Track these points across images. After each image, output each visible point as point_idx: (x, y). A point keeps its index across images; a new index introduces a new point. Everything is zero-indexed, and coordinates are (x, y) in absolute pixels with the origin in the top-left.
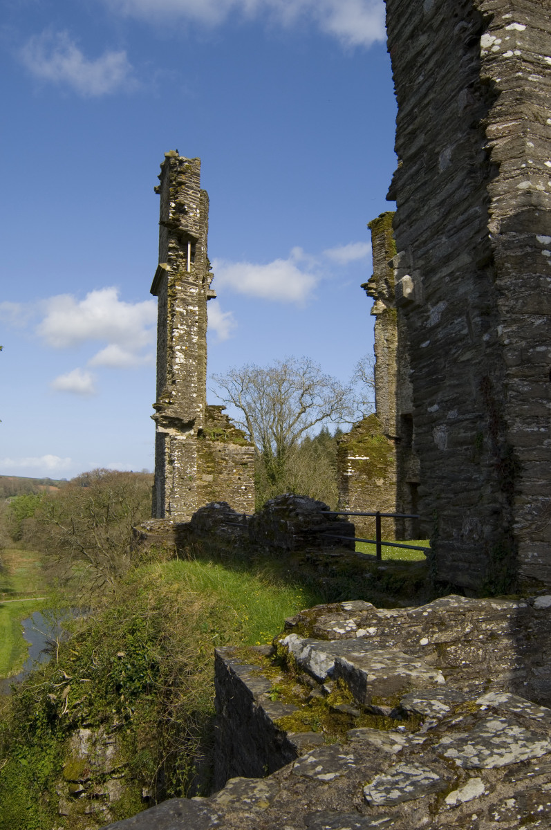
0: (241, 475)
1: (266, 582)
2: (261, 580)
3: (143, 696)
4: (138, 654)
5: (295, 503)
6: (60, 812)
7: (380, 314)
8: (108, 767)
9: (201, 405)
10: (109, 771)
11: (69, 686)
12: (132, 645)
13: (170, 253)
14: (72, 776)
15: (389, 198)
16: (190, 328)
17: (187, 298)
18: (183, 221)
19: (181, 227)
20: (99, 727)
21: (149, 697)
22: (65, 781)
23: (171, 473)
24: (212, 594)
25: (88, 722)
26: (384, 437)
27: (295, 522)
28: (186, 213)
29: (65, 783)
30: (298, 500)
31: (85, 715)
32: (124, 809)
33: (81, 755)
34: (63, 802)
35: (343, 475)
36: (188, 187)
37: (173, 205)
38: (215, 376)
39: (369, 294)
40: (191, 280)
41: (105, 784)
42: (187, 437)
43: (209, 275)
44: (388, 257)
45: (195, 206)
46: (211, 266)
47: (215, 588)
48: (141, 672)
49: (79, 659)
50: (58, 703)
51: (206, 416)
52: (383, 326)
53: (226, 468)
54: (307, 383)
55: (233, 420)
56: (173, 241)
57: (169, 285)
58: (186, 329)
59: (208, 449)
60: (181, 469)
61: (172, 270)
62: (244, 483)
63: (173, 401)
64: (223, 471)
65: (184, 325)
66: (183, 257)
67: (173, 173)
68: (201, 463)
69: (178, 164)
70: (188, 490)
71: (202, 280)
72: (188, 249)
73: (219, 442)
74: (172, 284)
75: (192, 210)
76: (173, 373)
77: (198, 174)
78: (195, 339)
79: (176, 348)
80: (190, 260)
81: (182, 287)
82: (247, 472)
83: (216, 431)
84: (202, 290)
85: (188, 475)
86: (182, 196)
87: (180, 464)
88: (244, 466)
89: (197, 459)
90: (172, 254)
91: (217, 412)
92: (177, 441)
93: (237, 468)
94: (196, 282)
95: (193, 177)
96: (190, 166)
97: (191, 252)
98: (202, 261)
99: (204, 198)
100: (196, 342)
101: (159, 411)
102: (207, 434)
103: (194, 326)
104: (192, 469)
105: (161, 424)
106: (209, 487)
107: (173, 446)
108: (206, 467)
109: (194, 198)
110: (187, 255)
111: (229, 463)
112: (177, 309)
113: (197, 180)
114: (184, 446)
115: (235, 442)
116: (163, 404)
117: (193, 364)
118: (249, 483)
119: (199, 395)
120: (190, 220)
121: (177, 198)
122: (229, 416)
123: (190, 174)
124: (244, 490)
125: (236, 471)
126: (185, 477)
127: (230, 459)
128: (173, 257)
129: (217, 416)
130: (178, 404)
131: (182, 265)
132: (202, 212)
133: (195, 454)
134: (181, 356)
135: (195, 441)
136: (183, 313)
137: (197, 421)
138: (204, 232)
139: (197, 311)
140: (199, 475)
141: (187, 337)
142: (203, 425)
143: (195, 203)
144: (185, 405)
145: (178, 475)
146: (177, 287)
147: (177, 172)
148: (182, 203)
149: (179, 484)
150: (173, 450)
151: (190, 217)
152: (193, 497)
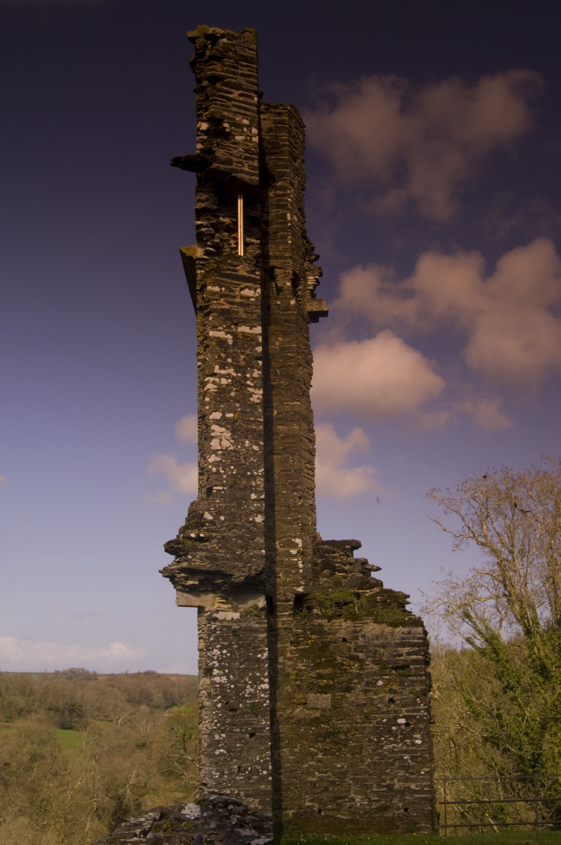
0: (394, 692)
9: (298, 541)
13: (200, 223)
16: (244, 373)
17: (235, 308)
18: (220, 153)
19: (215, 165)
28: (227, 136)
37: (205, 127)
40: (242, 270)
42: (246, 614)
43: (310, 270)
45: (246, 122)
46: (317, 252)
51: (313, 565)
53: (359, 676)
55: (378, 569)
56: (204, 197)
57: (198, 288)
58: (235, 374)
59: (318, 637)
60: (230, 688)
61: (206, 257)
62: (404, 709)
63: (207, 534)
64: (352, 685)
65: (230, 365)
66: (232, 229)
67: (201, 65)
68: (303, 668)
69: (210, 46)
70: (248, 736)
71: (292, 279)
72: (237, 210)
73: (343, 620)
74: (203, 283)
75: (239, 130)
76: (208, 472)
77: (252, 58)
78: (257, 395)
79: (211, 417)
80: (244, 233)
81: (221, 287)
82: (408, 686)
83: (337, 595)
84: (291, 299)
85: (248, 702)
86: (215, 104)
87: (227, 675)
88: (401, 671)
89: (295, 659)
90: (205, 223)
91: (340, 555)
92: (218, 623)
93: (384, 677)
94: (255, 274)
95: (241, 65)
96: (233, 45)
97: (244, 216)
98: (290, 242)
99: (287, 118)
100: (259, 401)
101: (177, 557)
102: (314, 603)
103: (252, 367)
104: (257, 687)
105: (183, 586)
106: (323, 723)
107: (209, 636)
108: (315, 678)
109: (245, 106)
110: (236, 224)
111: (365, 667)
112: (212, 334)
113: (248, 70)
114: (236, 634)
115: (379, 619)
116: (183, 542)
117: (253, 450)
118: (414, 711)
119: (294, 520)
120: (236, 148)
121: (207, 109)
122: (370, 563)
123: (232, 61)
124: (403, 726)
125: (384, 685)
126: (241, 705)
127: (368, 657)
128: (206, 229)
129: (341, 563)
130: (218, 539)
131: (231, 244)
132: (285, 145)
133: (264, 651)
134: (224, 434)
135: (264, 623)
136: (225, 341)
137: (291, 576)
138: (292, 184)
139: (259, 334)
140: (301, 696)
141: (236, 391)
142: (305, 585)
143: (247, 115)
144: (236, 542)
145: (222, 703)
146: (209, 288)
147: (207, 61)
148: (217, 116)
149: (225, 724)
150: (210, 646)
151: (236, 143)
152: (261, 752)
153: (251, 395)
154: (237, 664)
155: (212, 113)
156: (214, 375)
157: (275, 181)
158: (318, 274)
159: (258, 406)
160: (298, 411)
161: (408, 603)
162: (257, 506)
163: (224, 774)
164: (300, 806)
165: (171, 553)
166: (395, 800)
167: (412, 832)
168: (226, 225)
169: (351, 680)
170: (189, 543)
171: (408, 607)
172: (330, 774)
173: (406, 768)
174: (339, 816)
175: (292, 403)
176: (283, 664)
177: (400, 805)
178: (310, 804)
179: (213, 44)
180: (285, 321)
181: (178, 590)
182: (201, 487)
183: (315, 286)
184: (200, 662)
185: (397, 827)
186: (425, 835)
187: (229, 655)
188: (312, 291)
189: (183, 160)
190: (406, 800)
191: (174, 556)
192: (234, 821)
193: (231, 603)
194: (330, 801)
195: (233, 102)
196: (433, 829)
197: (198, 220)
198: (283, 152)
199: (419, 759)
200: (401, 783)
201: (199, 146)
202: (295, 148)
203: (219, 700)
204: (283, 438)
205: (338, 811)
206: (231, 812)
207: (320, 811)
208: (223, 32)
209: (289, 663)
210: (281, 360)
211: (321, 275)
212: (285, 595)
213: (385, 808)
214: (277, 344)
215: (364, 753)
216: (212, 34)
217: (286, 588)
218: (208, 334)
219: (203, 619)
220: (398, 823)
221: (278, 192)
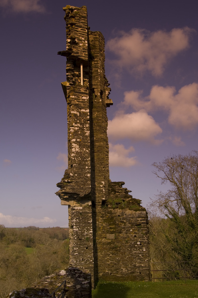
0: (136, 233)
9: (103, 182)
16: (83, 125)
17: (80, 103)
18: (74, 50)
19: (72, 54)
28: (77, 44)
37: (69, 40)
40: (82, 90)
42: (84, 207)
43: (106, 89)
45: (83, 39)
46: (109, 83)
51: (108, 190)
53: (124, 228)
55: (131, 191)
56: (69, 65)
57: (67, 96)
58: (80, 126)
59: (110, 215)
60: (79, 232)
61: (70, 86)
62: (139, 239)
63: (71, 180)
64: (122, 231)
65: (78, 123)
66: (79, 76)
67: (68, 19)
68: (105, 225)
69: (71, 12)
70: (85, 248)
71: (100, 92)
72: (80, 69)
73: (118, 209)
74: (69, 95)
75: (81, 42)
76: (71, 159)
77: (85, 17)
78: (88, 133)
79: (72, 141)
80: (83, 77)
81: (75, 96)
82: (141, 231)
83: (117, 201)
84: (100, 99)
85: (85, 237)
86: (72, 33)
87: (78, 228)
88: (138, 226)
89: (102, 222)
90: (69, 74)
91: (118, 187)
92: (75, 211)
93: (133, 228)
94: (87, 92)
95: (81, 19)
96: (79, 12)
97: (83, 71)
98: (99, 80)
99: (98, 37)
100: (88, 135)
101: (61, 188)
102: (109, 203)
103: (86, 123)
104: (88, 232)
105: (63, 198)
106: (112, 244)
107: (72, 215)
108: (109, 229)
109: (83, 33)
110: (80, 74)
111: (126, 225)
112: (72, 112)
113: (84, 21)
114: (81, 214)
115: (131, 209)
116: (63, 183)
117: (86, 152)
118: (143, 240)
119: (102, 175)
120: (80, 48)
121: (70, 35)
122: (128, 189)
123: (78, 18)
124: (139, 245)
125: (132, 231)
126: (83, 238)
127: (127, 221)
128: (70, 76)
129: (118, 189)
130: (75, 182)
131: (78, 81)
132: (98, 46)
133: (91, 220)
134: (76, 146)
135: (91, 210)
136: (77, 115)
137: (101, 194)
138: (100, 59)
139: (88, 112)
140: (104, 235)
141: (80, 132)
142: (106, 197)
143: (84, 37)
144: (81, 183)
145: (77, 237)
146: (71, 96)
147: (70, 18)
148: (73, 37)
149: (78, 244)
150: (72, 218)
151: (80, 46)
152: (90, 254)
153: (86, 133)
154: (81, 224)
155: (71, 36)
156: (73, 126)
157: (94, 58)
158: (109, 90)
159: (88, 137)
160: (103, 138)
161: (141, 203)
162: (88, 171)
163: (77, 261)
164: (104, 272)
165: (59, 187)
166: (137, 270)
167: (142, 281)
168: (77, 75)
169: (121, 229)
170: (65, 184)
171: (141, 205)
172: (114, 261)
173: (140, 259)
174: (117, 275)
175: (100, 135)
176: (98, 224)
177: (138, 271)
178: (107, 271)
179: (72, 12)
180: (98, 107)
181: (61, 199)
182: (69, 164)
183: (108, 95)
184: (69, 224)
185: (137, 279)
186: (147, 281)
187: (79, 221)
188: (107, 96)
189: (62, 52)
190: (140, 270)
191: (60, 188)
192: (77, 275)
193: (80, 204)
194: (114, 270)
195: (79, 32)
196: (149, 280)
197: (67, 73)
198: (97, 48)
199: (145, 256)
200: (138, 264)
201: (67, 47)
202: (101, 47)
203: (75, 236)
204: (97, 147)
205: (117, 273)
206: (76, 273)
207: (111, 274)
208: (75, 8)
209: (100, 224)
210: (97, 120)
211: (110, 91)
212: (99, 201)
213: (133, 273)
214: (95, 115)
215: (126, 254)
216: (71, 9)
217: (99, 198)
218: (71, 112)
219: (70, 209)
220: (138, 278)
221: (95, 62)
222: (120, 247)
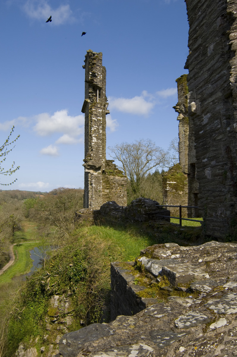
0: (121, 190)
1: (132, 235)
2: (130, 234)
3: (80, 282)
4: (78, 265)
5: (144, 202)
6: (47, 329)
7: (181, 120)
8: (66, 311)
9: (103, 160)
10: (67, 313)
11: (50, 278)
12: (76, 261)
13: (89, 94)
14: (52, 315)
15: (185, 68)
16: (99, 127)
17: (97, 114)
18: (95, 80)
19: (94, 83)
20: (62, 295)
21: (83, 283)
22: (49, 316)
23: (91, 189)
24: (109, 240)
25: (58, 292)
26: (183, 173)
27: (144, 209)
28: (96, 77)
29: (49, 317)
30: (146, 200)
31: (56, 290)
32: (73, 328)
33: (55, 306)
34: (48, 325)
35: (165, 190)
36: (97, 65)
37: (91, 73)
38: (109, 148)
39: (176, 111)
40: (99, 106)
41: (65, 318)
42: (98, 174)
43: (106, 104)
44: (185, 94)
45: (100, 74)
46: (107, 99)
47: (110, 237)
48: (79, 272)
49: (53, 267)
50: (45, 285)
51: (106, 165)
52: (182, 125)
53: (114, 187)
54: (149, 150)
55: (117, 166)
56: (91, 89)
57: (89, 108)
58: (97, 127)
59: (107, 179)
61: (91, 102)
62: (122, 193)
63: (92, 158)
65: (96, 125)
67: (90, 59)
69: (92, 55)
70: (98, 196)
71: (104, 106)
72: (97, 92)
73: (112, 176)
74: (91, 108)
76: (92, 146)
77: (101, 59)
79: (93, 136)
81: (95, 109)
82: (123, 189)
83: (110, 171)
84: (103, 110)
86: (94, 69)
87: (95, 185)
88: (122, 186)
90: (91, 95)
91: (110, 163)
92: (94, 175)
93: (119, 187)
94: (101, 107)
96: (98, 56)
97: (99, 94)
98: (104, 98)
100: (101, 133)
101: (86, 162)
102: (106, 172)
104: (100, 187)
105: (87, 168)
106: (107, 195)
107: (92, 178)
108: (106, 187)
109: (100, 70)
110: (97, 95)
111: (116, 185)
112: (93, 119)
114: (97, 177)
115: (118, 176)
116: (86, 160)
117: (100, 142)
118: (124, 193)
119: (103, 156)
120: (98, 80)
121: (92, 70)
123: (98, 60)
124: (122, 196)
126: (97, 191)
127: (116, 183)
130: (94, 159)
131: (95, 99)
133: (101, 181)
134: (95, 139)
136: (96, 120)
137: (102, 167)
138: (104, 85)
139: (102, 119)
140: (103, 190)
141: (97, 130)
142: (104, 169)
143: (100, 72)
144: (97, 160)
146: (93, 109)
148: (94, 72)
149: (95, 194)
151: (98, 78)
152: (101, 199)
153: (100, 131)
156: (93, 127)
161: (123, 173)
162: (101, 153)
165: (84, 162)
168: (95, 95)
170: (89, 160)
181: (85, 169)
187: (95, 181)
188: (107, 108)
193: (95, 172)
195: (97, 69)
201: (90, 78)
203: (94, 189)
211: (108, 104)
222: (112, 197)
